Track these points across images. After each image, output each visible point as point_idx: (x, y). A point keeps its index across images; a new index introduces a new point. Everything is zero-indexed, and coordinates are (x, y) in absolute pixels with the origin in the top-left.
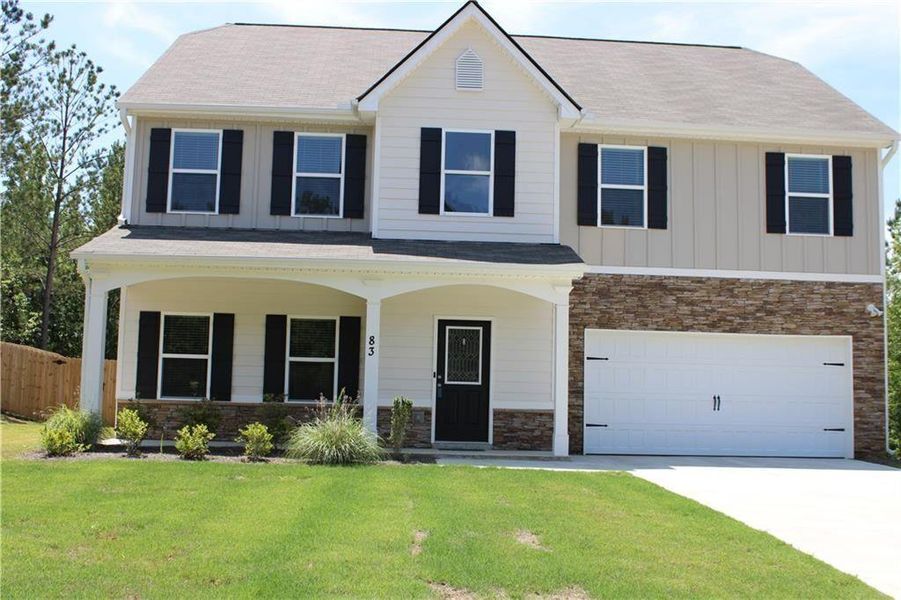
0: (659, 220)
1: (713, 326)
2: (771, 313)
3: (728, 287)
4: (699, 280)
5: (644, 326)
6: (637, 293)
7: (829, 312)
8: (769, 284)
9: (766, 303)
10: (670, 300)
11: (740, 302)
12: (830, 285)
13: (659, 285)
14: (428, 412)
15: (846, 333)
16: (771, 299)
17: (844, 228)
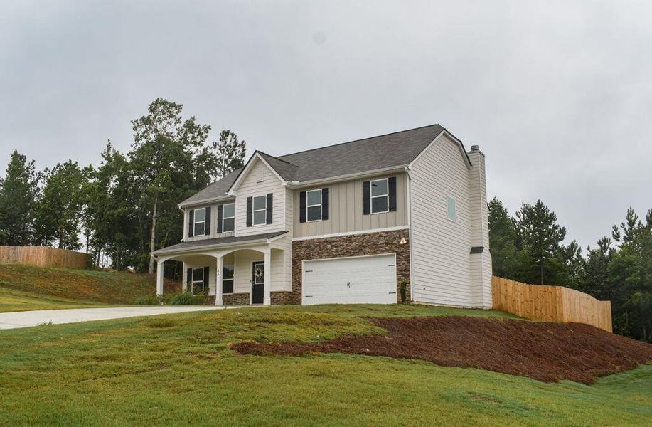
0: (326, 217)
1: (344, 254)
2: (365, 247)
3: (349, 239)
4: (340, 237)
5: (321, 257)
6: (319, 245)
7: (387, 244)
8: (364, 235)
9: (363, 243)
10: (329, 246)
11: (354, 244)
12: (387, 232)
13: (326, 241)
14: (249, 294)
15: (393, 251)
16: (365, 241)
17: (393, 208)
